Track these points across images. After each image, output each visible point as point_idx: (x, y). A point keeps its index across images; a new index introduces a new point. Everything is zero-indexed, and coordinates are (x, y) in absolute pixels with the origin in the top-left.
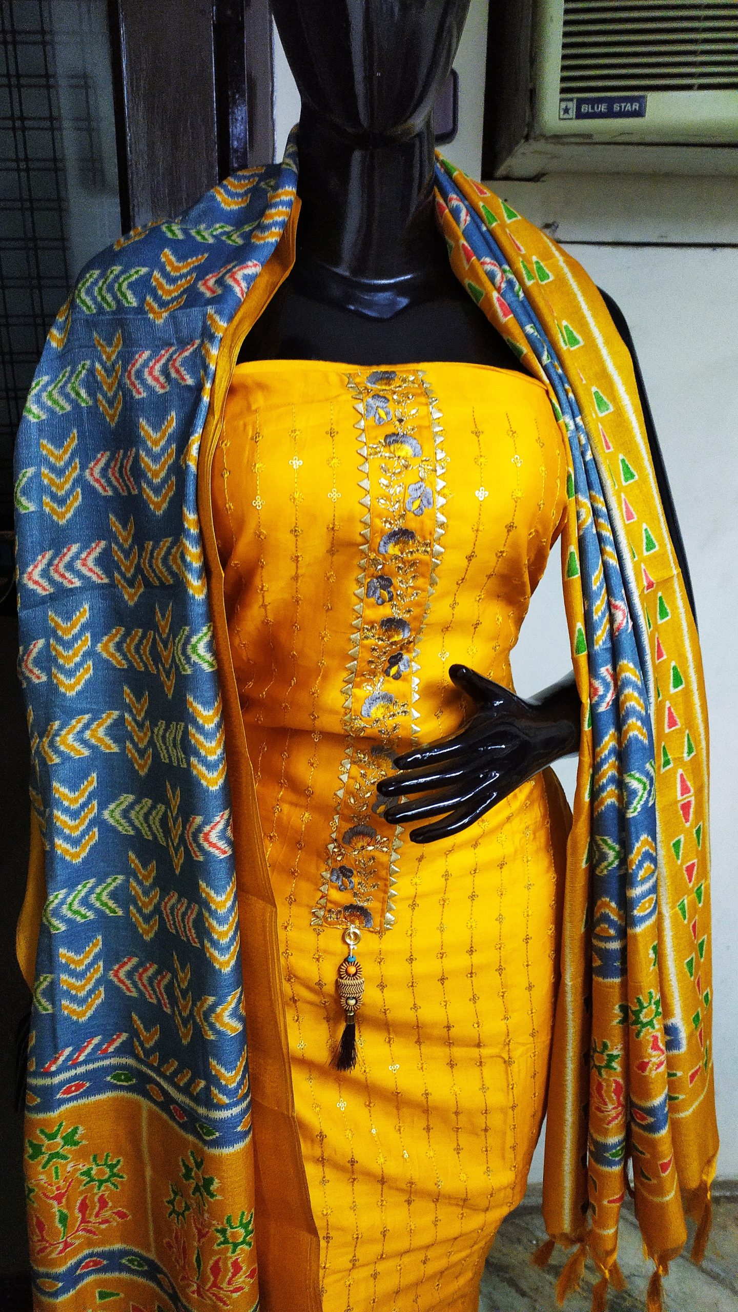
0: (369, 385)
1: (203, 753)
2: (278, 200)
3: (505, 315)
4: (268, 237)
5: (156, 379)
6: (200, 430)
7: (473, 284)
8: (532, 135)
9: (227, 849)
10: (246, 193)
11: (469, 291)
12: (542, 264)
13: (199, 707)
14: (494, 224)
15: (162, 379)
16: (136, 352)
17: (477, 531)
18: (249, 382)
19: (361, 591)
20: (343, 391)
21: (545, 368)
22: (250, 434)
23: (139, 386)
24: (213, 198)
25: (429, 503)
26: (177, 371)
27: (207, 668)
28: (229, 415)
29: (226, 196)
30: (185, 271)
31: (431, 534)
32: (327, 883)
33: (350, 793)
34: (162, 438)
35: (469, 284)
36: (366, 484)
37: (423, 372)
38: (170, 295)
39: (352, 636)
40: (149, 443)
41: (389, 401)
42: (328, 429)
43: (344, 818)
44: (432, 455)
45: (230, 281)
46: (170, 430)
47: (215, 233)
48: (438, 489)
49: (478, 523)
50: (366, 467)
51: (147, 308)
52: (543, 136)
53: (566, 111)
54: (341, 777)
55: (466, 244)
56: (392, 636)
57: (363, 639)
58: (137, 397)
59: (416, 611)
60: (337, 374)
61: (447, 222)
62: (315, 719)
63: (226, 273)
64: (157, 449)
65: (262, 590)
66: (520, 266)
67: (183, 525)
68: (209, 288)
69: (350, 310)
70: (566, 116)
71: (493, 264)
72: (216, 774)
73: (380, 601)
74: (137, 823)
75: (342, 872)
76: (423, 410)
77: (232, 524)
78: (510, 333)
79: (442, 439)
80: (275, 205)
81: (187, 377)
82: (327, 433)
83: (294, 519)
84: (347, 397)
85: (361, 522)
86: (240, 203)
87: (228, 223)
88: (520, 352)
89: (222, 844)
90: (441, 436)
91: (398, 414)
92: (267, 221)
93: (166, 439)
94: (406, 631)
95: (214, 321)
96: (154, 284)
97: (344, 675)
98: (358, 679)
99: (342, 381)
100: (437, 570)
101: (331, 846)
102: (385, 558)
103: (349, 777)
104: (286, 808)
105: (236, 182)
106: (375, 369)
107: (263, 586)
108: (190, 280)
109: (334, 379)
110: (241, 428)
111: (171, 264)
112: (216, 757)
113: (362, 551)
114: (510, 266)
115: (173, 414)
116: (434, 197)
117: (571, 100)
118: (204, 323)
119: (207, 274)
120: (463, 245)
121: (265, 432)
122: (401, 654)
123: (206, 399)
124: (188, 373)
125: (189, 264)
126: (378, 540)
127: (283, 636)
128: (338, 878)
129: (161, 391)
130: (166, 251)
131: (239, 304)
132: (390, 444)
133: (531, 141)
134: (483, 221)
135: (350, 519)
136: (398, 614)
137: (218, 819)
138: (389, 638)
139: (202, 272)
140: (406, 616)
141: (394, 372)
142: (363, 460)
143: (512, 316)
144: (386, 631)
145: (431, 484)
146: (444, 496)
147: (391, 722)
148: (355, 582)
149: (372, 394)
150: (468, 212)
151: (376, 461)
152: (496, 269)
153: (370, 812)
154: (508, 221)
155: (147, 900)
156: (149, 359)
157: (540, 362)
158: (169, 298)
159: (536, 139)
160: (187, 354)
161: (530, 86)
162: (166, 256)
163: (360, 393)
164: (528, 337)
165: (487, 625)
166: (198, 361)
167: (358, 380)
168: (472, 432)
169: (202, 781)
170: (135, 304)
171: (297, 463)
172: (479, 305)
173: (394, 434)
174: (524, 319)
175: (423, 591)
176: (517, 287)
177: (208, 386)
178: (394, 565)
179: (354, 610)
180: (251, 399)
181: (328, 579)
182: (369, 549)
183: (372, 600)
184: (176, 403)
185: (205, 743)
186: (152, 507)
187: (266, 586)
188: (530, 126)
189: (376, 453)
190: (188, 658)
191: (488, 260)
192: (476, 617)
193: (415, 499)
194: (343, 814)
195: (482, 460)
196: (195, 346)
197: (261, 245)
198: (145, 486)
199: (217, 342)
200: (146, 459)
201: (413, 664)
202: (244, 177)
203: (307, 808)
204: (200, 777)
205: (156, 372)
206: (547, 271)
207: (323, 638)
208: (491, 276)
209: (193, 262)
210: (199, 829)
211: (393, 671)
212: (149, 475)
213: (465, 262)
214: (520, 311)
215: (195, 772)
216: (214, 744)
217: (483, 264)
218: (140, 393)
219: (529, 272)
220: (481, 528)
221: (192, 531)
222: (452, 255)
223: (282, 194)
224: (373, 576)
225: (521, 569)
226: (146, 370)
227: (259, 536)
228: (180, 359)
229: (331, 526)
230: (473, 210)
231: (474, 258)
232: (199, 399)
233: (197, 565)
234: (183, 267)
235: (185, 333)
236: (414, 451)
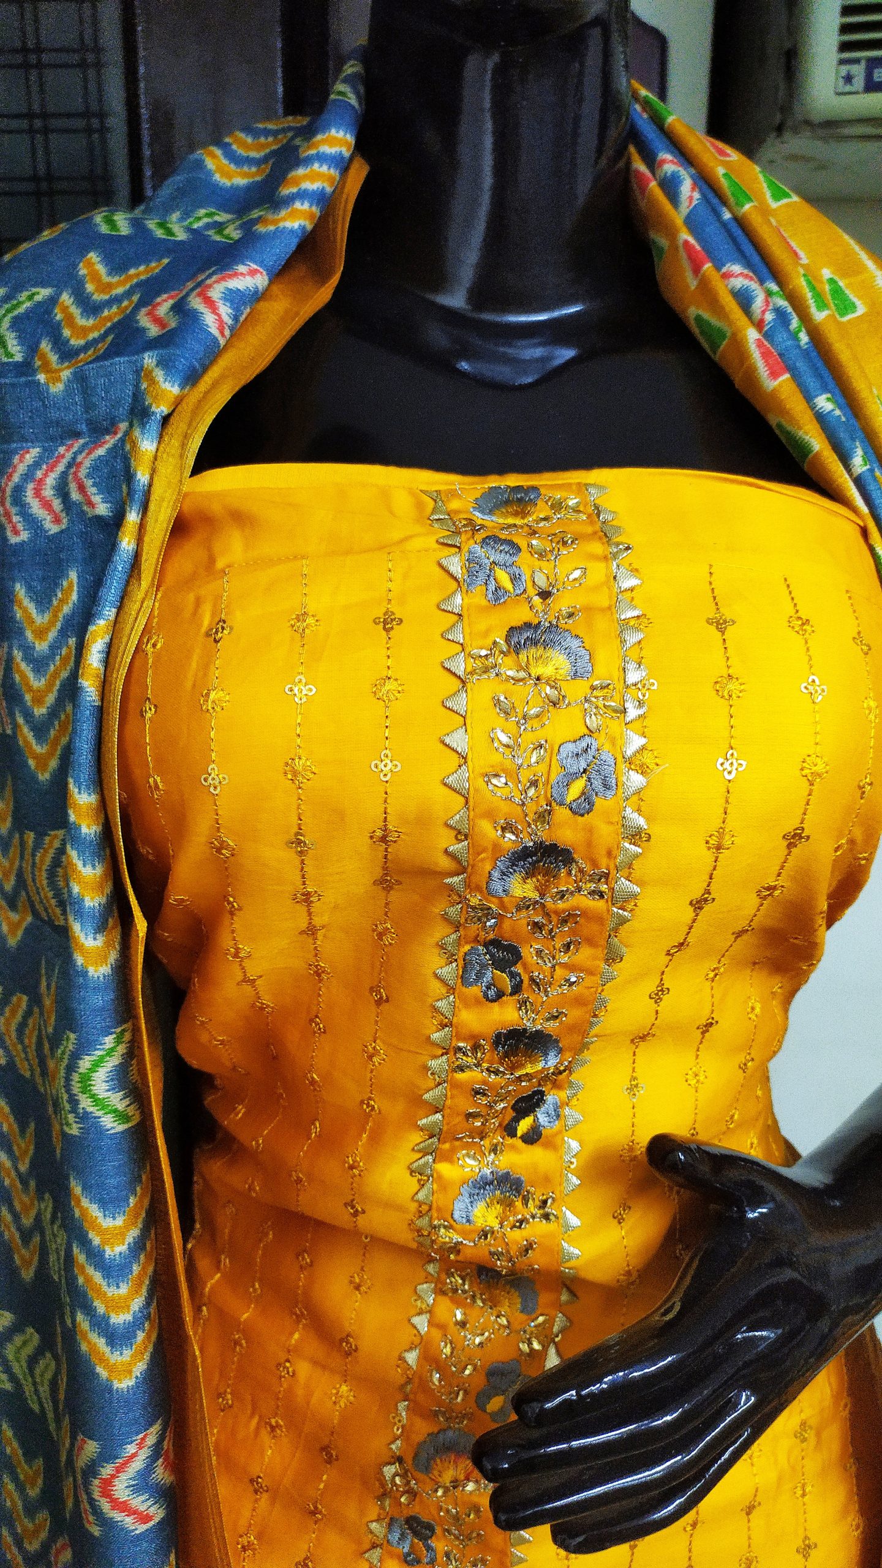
0: (479, 517)
1: (101, 1308)
2: (313, 152)
3: (774, 375)
4: (284, 219)
5: (47, 505)
6: (110, 613)
7: (706, 315)
8: (789, 123)
9: (152, 1510)
10: (265, 159)
11: (696, 331)
12: (841, 284)
13: (94, 1210)
14: (747, 207)
15: (57, 505)
16: (15, 452)
17: (719, 848)
18: (216, 508)
19: (449, 971)
20: (418, 529)
21: (858, 482)
22: (206, 622)
23: (15, 519)
24: (200, 165)
25: (607, 786)
26: (82, 488)
27: (111, 1124)
28: (170, 579)
29: (225, 162)
30: (120, 290)
31: (609, 854)
32: (381, 1546)
33: (430, 1359)
34: (52, 623)
35: (698, 319)
36: (458, 740)
37: (601, 488)
38: (85, 336)
39: (433, 1064)
40: (29, 634)
41: (519, 550)
42: (380, 613)
43: (415, 1409)
44: (616, 674)
45: (196, 303)
46: (66, 609)
47: (195, 226)
48: (629, 753)
49: (721, 832)
50: (461, 703)
51: (38, 363)
52: (808, 123)
53: (848, 79)
54: (416, 1320)
55: (692, 240)
56: (522, 1066)
57: (454, 1071)
58: (14, 540)
59: (574, 1015)
60: (411, 492)
61: (652, 203)
62: (356, 1214)
63: (193, 289)
64: (42, 647)
65: (236, 955)
66: (801, 283)
67: (66, 815)
68: (157, 321)
69: (463, 374)
70: (848, 88)
71: (746, 276)
72: (128, 1353)
73: (491, 993)
74: (16, 1369)
75: (410, 1528)
76: (598, 572)
77: (162, 819)
78: (783, 411)
79: (640, 636)
80: (308, 161)
81: (97, 499)
82: (376, 622)
83: (294, 820)
84: (427, 540)
85: (447, 825)
86: (253, 176)
87: (223, 207)
88: (803, 449)
89: (141, 1503)
90: (638, 630)
91: (542, 582)
92: (286, 191)
93: (59, 625)
94: (552, 1054)
95: (153, 382)
96: (59, 317)
97: (416, 1138)
98: (447, 1146)
99: (419, 506)
100: (624, 930)
101: (389, 1471)
102: (502, 905)
103: (430, 1323)
104: (303, 1369)
105: (249, 140)
106: (494, 481)
107: (237, 950)
108: (127, 308)
109: (403, 502)
110: (190, 607)
111: (95, 277)
112: (129, 1317)
113: (451, 888)
114: (780, 284)
115: (73, 575)
116: (629, 163)
117: (857, 61)
118: (137, 386)
119: (158, 294)
120: (686, 242)
121: (238, 619)
122: (542, 1093)
123: (127, 543)
124: (100, 492)
125: (131, 277)
126: (488, 867)
127: (292, 1037)
128: (403, 1537)
129: (53, 529)
130: (93, 256)
131: (214, 353)
132: (517, 649)
133: (787, 135)
134: (724, 202)
135: (423, 820)
136: (533, 1023)
137: (131, 1449)
138: (513, 1068)
139: (149, 291)
140: (551, 1027)
141: (535, 489)
142: (457, 684)
143: (787, 376)
144: (506, 1055)
145: (613, 741)
146: (643, 770)
147: (517, 1237)
148: (436, 951)
149: (479, 536)
150: (695, 185)
151: (484, 689)
152: (754, 285)
153: (471, 1407)
154: (774, 205)
155: (30, 1526)
156: (37, 465)
157: (848, 467)
158: (82, 342)
159: (796, 130)
160: (101, 451)
161: (787, 45)
162: (90, 264)
163: (457, 533)
164: (821, 418)
165: (730, 1024)
166: (119, 466)
167: (455, 505)
168: (709, 622)
169: (99, 1369)
170: (18, 358)
171: (303, 691)
172: (716, 358)
173: (528, 625)
174: (812, 383)
175: (590, 973)
176: (795, 323)
177: (132, 517)
178: (522, 921)
179: (436, 1010)
180: (217, 547)
181: (381, 935)
182: (467, 884)
183: (475, 991)
184: (79, 553)
185: (105, 1288)
186: (31, 763)
187: (245, 948)
188: (786, 109)
189: (486, 670)
190: (74, 1102)
191: (737, 268)
192: (706, 1013)
193: (576, 776)
194: (415, 1402)
195: (733, 686)
196: (119, 436)
197: (267, 234)
198: (20, 720)
199: (154, 426)
200: (23, 666)
201: (567, 1111)
202: (267, 133)
203: (345, 1377)
204: (94, 1360)
205: (48, 492)
206: (852, 297)
207: (370, 1057)
208: (744, 300)
209: (138, 275)
210: (91, 1470)
211: (524, 1125)
212: (28, 697)
213: (689, 275)
214: (801, 365)
215: (84, 1347)
216: (124, 1290)
217: (727, 276)
218: (16, 533)
219: (819, 296)
220: (727, 842)
221: (85, 830)
222: (662, 269)
223: (323, 141)
224: (476, 940)
225: (812, 920)
226: (31, 486)
227: (219, 850)
228: (87, 463)
229: (379, 833)
230: (705, 181)
231: (708, 266)
232: (113, 546)
233: (93, 901)
234: (119, 284)
235: (103, 408)
236: (574, 664)
